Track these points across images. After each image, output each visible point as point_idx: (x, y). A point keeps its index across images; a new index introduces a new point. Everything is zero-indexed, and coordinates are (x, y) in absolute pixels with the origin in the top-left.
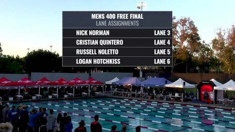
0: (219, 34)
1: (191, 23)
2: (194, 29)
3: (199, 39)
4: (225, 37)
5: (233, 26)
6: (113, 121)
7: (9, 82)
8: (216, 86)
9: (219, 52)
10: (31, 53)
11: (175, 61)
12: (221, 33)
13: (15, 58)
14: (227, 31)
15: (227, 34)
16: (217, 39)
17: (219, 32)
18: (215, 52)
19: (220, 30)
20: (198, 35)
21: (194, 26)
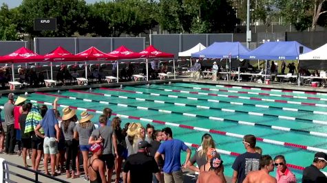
6: (195, 128)
11: (320, 7)
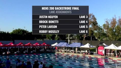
0: (107, 22)
1: (93, 16)
2: (95, 19)
3: (97, 24)
4: (109, 23)
5: (113, 18)
7: (3, 45)
8: (105, 47)
9: (106, 30)
10: (15, 30)
12: (107, 21)
13: (7, 33)
14: (110, 20)
15: (110, 22)
16: (106, 24)
17: (106, 20)
18: (105, 30)
19: (107, 19)
20: (96, 22)
21: (95, 18)
